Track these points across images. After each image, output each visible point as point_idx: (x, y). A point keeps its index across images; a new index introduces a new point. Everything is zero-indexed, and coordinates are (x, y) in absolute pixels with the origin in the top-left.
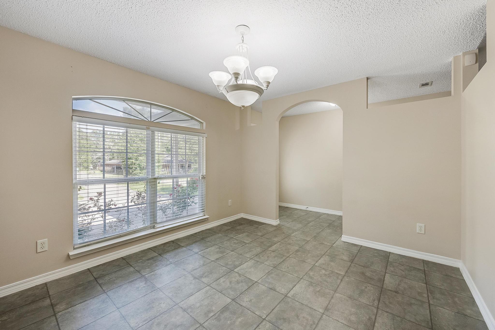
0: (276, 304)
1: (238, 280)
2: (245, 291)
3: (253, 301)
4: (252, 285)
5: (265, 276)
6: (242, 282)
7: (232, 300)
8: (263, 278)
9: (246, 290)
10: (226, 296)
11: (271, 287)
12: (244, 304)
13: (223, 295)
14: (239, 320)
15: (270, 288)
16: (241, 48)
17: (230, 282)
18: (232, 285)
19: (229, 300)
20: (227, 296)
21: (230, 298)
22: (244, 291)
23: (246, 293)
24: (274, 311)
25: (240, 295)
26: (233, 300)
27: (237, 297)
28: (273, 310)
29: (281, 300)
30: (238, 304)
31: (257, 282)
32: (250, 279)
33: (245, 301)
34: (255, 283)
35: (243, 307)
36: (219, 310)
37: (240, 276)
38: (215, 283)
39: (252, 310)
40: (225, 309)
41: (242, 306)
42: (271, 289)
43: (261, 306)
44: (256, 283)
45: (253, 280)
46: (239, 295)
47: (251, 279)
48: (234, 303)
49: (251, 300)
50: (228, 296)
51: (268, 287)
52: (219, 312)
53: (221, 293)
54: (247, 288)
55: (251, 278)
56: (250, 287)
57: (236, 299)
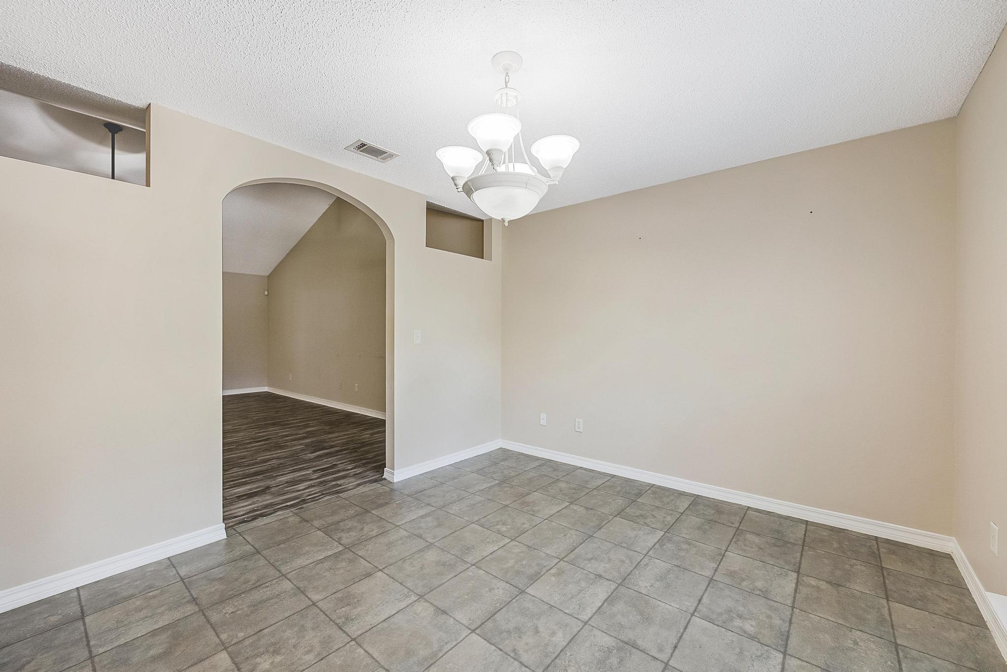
0: (446, 584)
1: (520, 637)
2: (502, 609)
3: (487, 589)
4: (485, 622)
5: (447, 650)
6: (509, 632)
7: (526, 591)
8: (454, 643)
9: (499, 610)
10: (539, 599)
11: (444, 616)
12: (503, 584)
13: (544, 601)
14: (509, 565)
15: (446, 613)
16: (504, 98)
17: (537, 631)
18: (531, 624)
19: (529, 590)
20: (537, 599)
21: (530, 594)
22: (505, 609)
23: (498, 605)
24: (455, 574)
25: (511, 601)
26: (523, 592)
27: (516, 597)
28: (456, 576)
29: (436, 590)
30: (513, 585)
31: (472, 632)
32: (488, 641)
33: (501, 591)
34: (477, 628)
35: (504, 581)
36: (543, 577)
37: (514, 651)
38: (576, 630)
39: (490, 576)
40: (534, 578)
41: (507, 582)
42: (444, 612)
43: (473, 582)
44: (473, 627)
45: (479, 638)
46: (514, 600)
47: (485, 639)
48: (521, 586)
49: (490, 590)
50: (534, 598)
51: (450, 616)
52: (542, 573)
53: (551, 605)
54: (496, 616)
55: (485, 642)
56: (489, 619)
57: (517, 593)
